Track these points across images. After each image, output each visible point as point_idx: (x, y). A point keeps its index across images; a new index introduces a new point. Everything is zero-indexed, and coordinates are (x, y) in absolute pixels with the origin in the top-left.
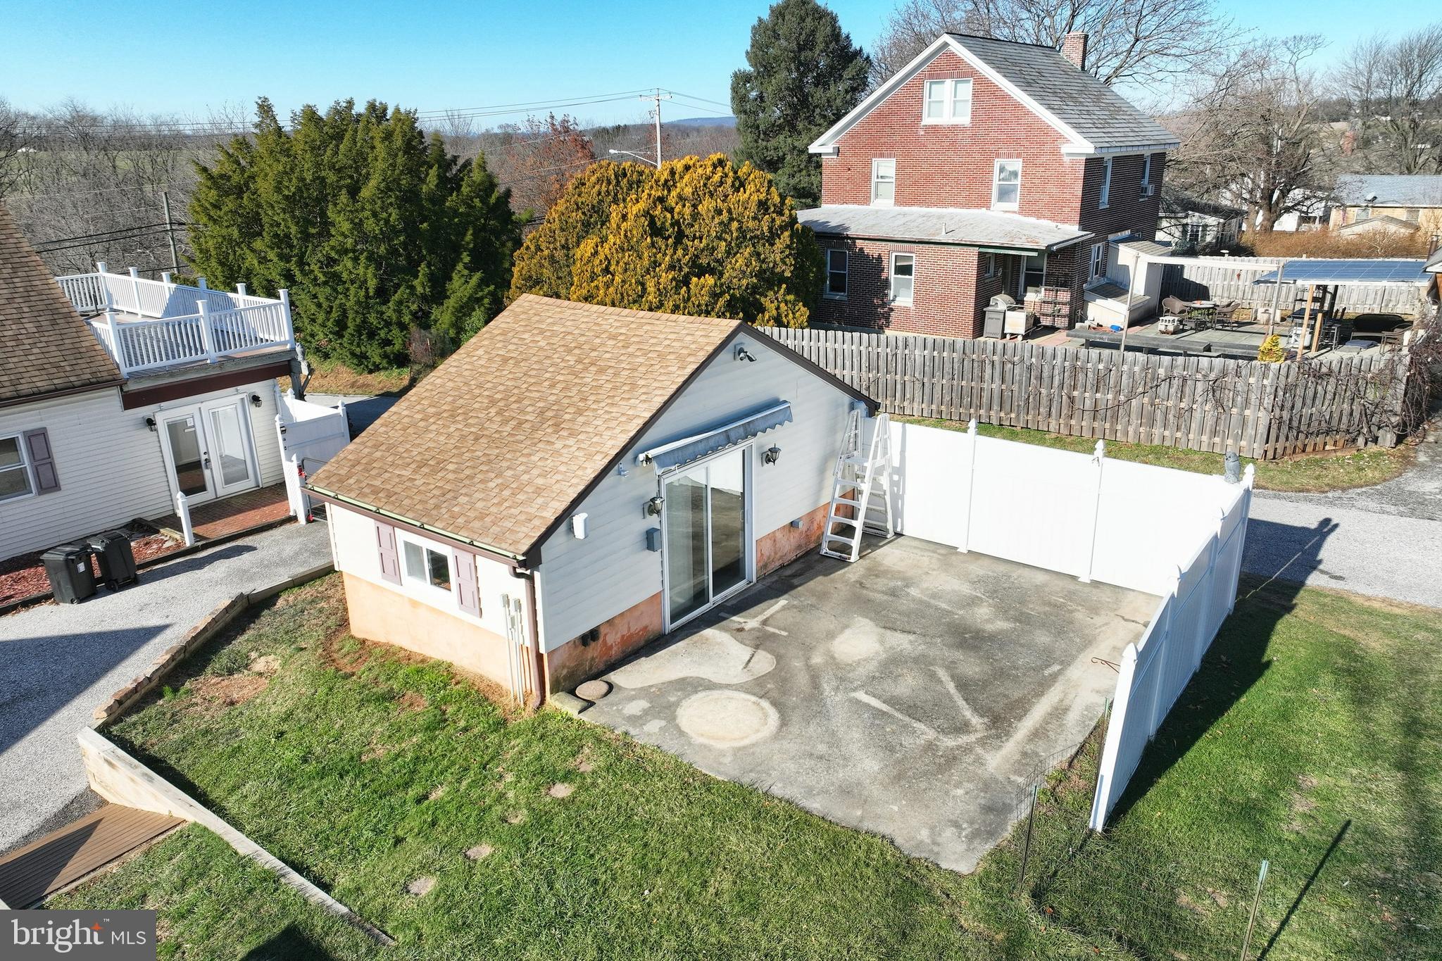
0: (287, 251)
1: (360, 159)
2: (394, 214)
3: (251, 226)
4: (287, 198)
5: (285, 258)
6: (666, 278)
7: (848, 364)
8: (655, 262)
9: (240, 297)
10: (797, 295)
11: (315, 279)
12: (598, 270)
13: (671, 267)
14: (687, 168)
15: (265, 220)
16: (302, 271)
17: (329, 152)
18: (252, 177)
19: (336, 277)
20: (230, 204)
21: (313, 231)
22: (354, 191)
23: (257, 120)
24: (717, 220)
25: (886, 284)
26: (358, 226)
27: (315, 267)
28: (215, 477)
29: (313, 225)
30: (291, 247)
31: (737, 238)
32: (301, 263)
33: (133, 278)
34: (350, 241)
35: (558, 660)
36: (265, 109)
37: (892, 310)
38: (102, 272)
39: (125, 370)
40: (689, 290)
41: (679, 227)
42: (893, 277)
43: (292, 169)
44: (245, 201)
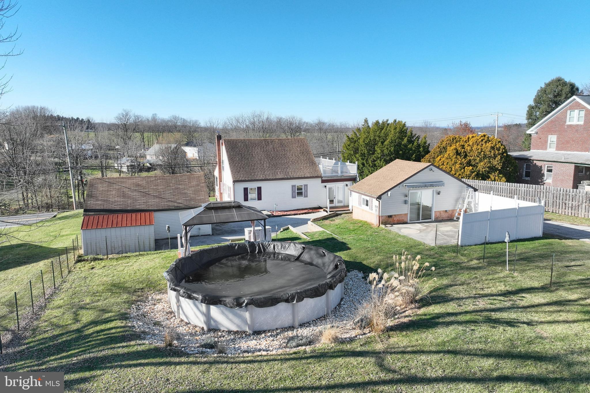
0: (364, 157)
1: (386, 135)
2: (392, 149)
3: (356, 151)
4: (366, 144)
5: (363, 159)
6: (458, 166)
7: (504, 192)
8: (456, 162)
9: (348, 163)
10: (503, 175)
11: (370, 165)
12: (440, 164)
13: (461, 164)
14: (473, 137)
15: (360, 149)
16: (366, 163)
17: (378, 132)
18: (359, 139)
19: (375, 165)
20: (352, 145)
21: (371, 152)
22: (382, 143)
23: (363, 124)
24: (477, 151)
25: (543, 175)
26: (382, 151)
27: (370, 162)
28: (335, 201)
29: (371, 151)
30: (365, 156)
31: (483, 157)
32: (367, 160)
33: (327, 160)
34: (380, 155)
35: (383, 218)
36: (366, 121)
37: (544, 183)
38: (321, 159)
39: (323, 175)
40: (464, 170)
41: (466, 153)
42: (546, 173)
43: (368, 137)
44: (356, 145)
